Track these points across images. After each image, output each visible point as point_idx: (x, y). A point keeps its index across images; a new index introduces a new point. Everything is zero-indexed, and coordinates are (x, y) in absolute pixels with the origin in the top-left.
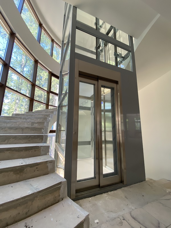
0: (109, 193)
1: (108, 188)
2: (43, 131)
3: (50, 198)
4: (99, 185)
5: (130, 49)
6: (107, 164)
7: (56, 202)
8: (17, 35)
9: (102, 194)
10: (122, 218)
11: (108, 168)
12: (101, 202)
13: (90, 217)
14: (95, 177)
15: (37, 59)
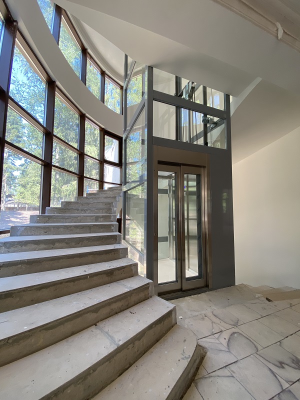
0: (192, 296)
1: (191, 292)
2: (112, 228)
3: (142, 295)
4: (182, 288)
5: (225, 116)
6: (190, 267)
7: (147, 298)
8: (58, 83)
9: (184, 297)
10: (204, 315)
11: (192, 271)
12: (184, 304)
13: (177, 308)
14: (177, 281)
15: (84, 112)
